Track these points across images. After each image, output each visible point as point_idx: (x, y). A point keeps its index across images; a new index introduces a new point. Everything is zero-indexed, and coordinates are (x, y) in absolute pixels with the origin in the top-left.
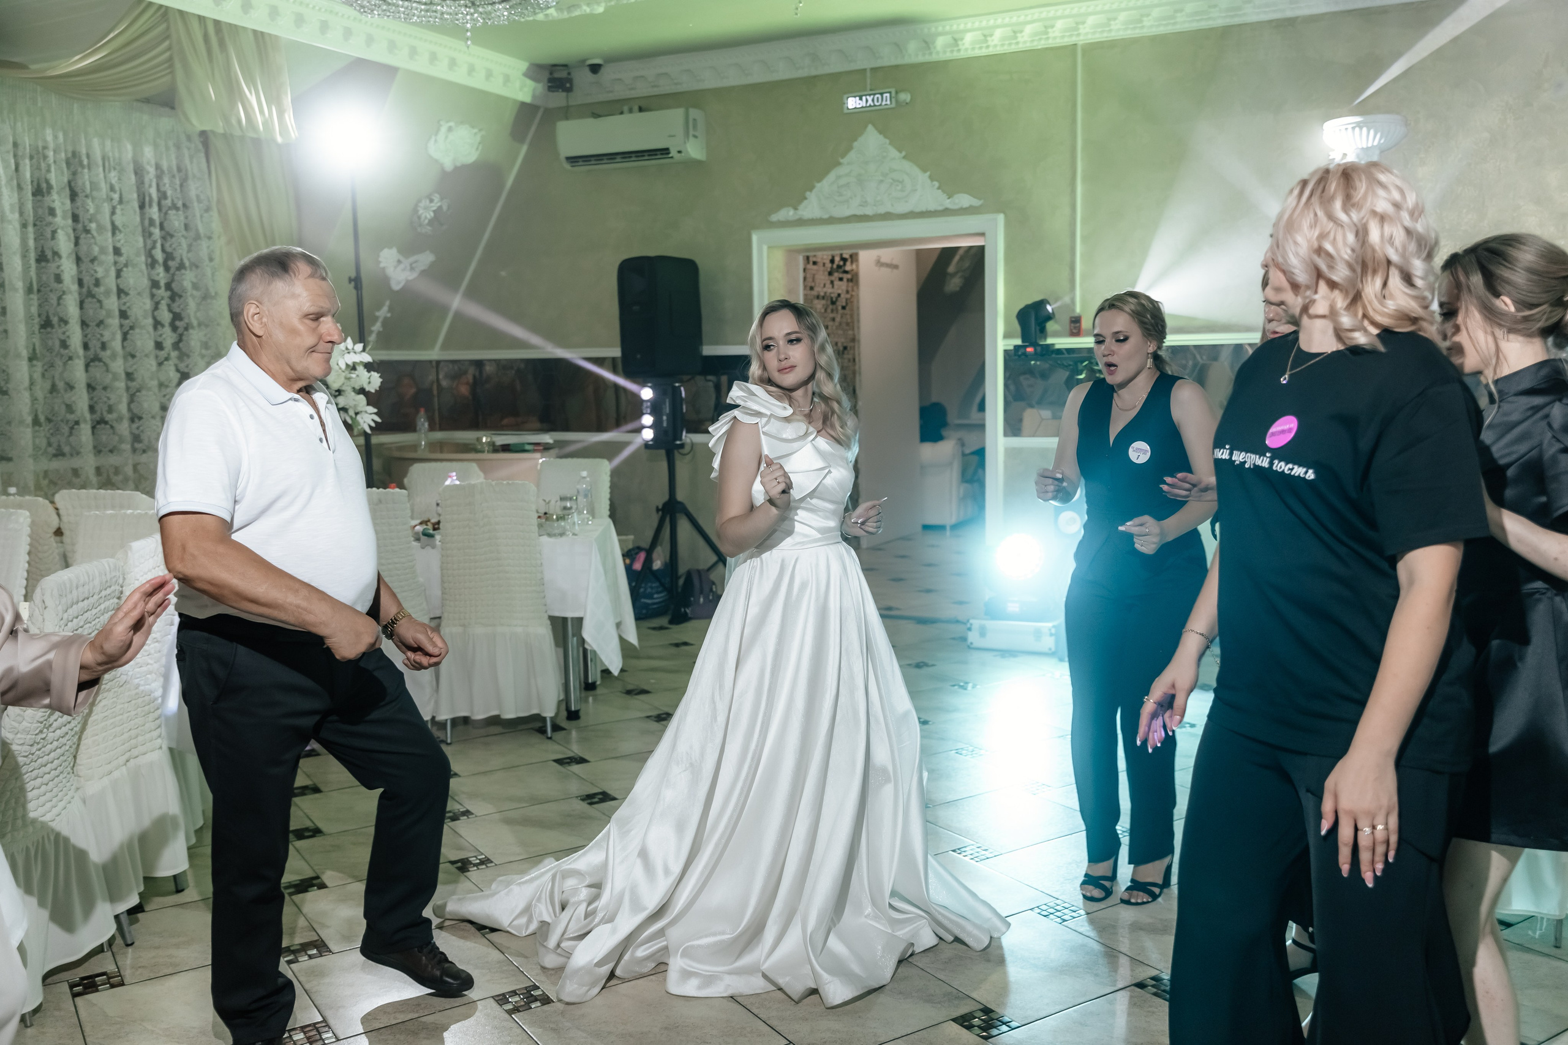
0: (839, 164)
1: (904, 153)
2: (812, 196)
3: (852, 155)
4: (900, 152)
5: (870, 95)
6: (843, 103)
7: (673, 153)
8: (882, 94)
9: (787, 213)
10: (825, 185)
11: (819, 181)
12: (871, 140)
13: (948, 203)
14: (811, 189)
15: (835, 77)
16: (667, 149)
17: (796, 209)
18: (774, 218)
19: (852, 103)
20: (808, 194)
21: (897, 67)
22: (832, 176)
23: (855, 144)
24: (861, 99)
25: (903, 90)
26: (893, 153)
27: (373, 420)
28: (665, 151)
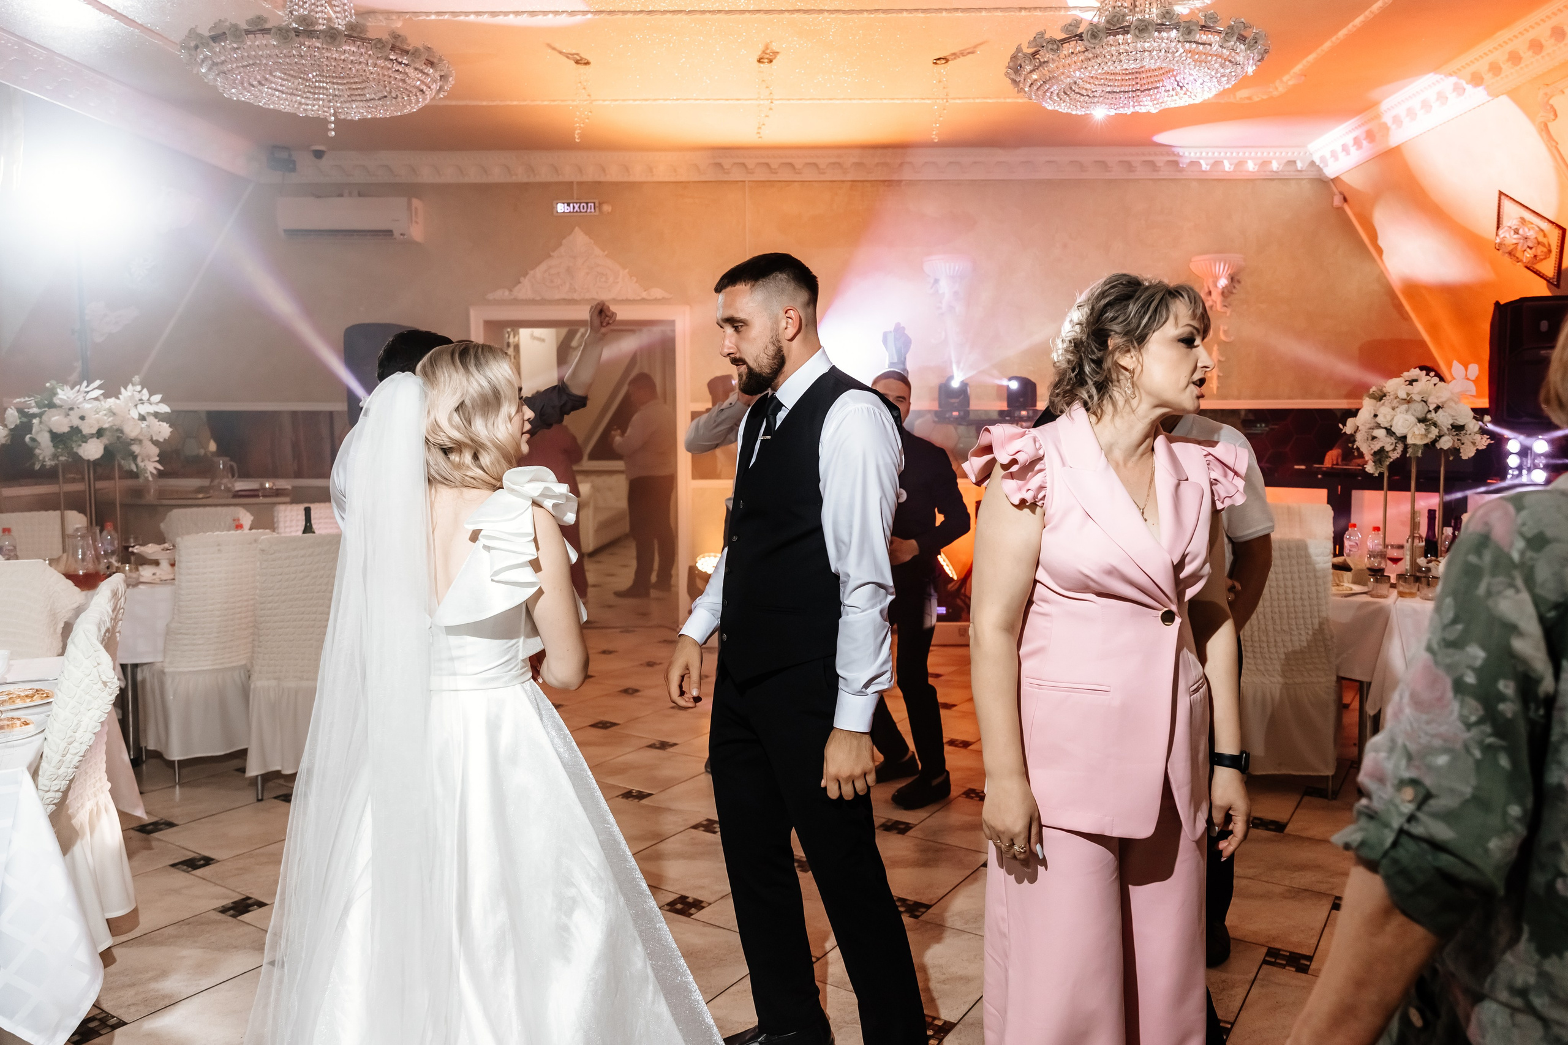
0: (550, 256)
1: (606, 253)
2: (526, 282)
3: (562, 249)
4: (604, 251)
5: (577, 203)
6: (553, 208)
7: (396, 234)
8: (587, 203)
9: (502, 294)
10: (539, 272)
11: (533, 269)
12: (579, 239)
13: (644, 295)
14: (525, 274)
15: (545, 185)
16: (391, 231)
17: (511, 291)
18: (490, 296)
19: (561, 208)
20: (522, 279)
21: (599, 183)
22: (543, 267)
23: (564, 241)
24: (569, 205)
25: (606, 202)
26: (597, 251)
27: (155, 468)
28: (389, 233)
